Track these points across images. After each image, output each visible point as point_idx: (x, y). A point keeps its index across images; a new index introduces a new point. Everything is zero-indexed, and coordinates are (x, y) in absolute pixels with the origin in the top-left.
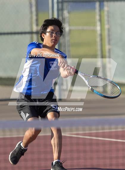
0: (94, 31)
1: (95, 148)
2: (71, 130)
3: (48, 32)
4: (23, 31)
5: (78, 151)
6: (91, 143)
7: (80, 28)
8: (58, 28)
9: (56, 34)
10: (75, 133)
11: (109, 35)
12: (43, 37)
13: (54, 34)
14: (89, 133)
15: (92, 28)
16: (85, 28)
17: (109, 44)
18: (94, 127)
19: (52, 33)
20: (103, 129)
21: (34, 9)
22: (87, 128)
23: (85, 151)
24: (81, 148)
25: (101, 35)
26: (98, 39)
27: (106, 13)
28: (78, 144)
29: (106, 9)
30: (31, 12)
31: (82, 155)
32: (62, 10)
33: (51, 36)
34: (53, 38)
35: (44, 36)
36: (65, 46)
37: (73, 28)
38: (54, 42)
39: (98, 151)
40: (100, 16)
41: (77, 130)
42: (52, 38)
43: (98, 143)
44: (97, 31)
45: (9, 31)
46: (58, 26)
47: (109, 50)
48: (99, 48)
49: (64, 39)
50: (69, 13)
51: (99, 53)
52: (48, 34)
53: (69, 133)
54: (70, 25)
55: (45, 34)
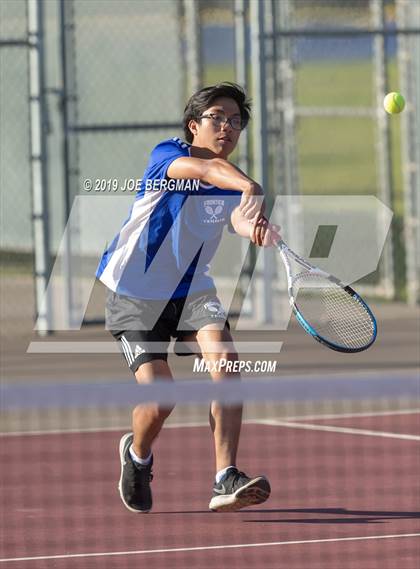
0: (370, 121)
1: (370, 461)
2: (300, 411)
3: (205, 117)
4: (160, 119)
5: (321, 471)
6: (359, 447)
7: (328, 111)
8: (234, 106)
9: (229, 121)
10: (311, 417)
11: (412, 133)
12: (193, 131)
13: (222, 124)
14: (353, 419)
15: (362, 111)
16: (342, 111)
17: (412, 159)
18: (367, 402)
19: (218, 119)
20: (394, 407)
21: (192, 56)
22: (347, 403)
23: (341, 473)
24: (331, 462)
25: (389, 132)
26: (381, 145)
27: (402, 68)
28: (320, 451)
29: (402, 55)
30: (184, 66)
31: (331, 482)
32: (275, 58)
33: (216, 128)
34: (222, 134)
35: (194, 128)
36: (282, 165)
37: (305, 111)
38: (224, 146)
39: (378, 472)
40: (386, 75)
41: (319, 409)
42: (217, 135)
43: (378, 449)
44: (377, 119)
45: (120, 120)
46: (235, 99)
47: (413, 175)
48: (382, 170)
49: (279, 145)
50: (294, 67)
51: (383, 184)
52: (205, 122)
53: (293, 418)
54: (296, 104)
55: (198, 121)
